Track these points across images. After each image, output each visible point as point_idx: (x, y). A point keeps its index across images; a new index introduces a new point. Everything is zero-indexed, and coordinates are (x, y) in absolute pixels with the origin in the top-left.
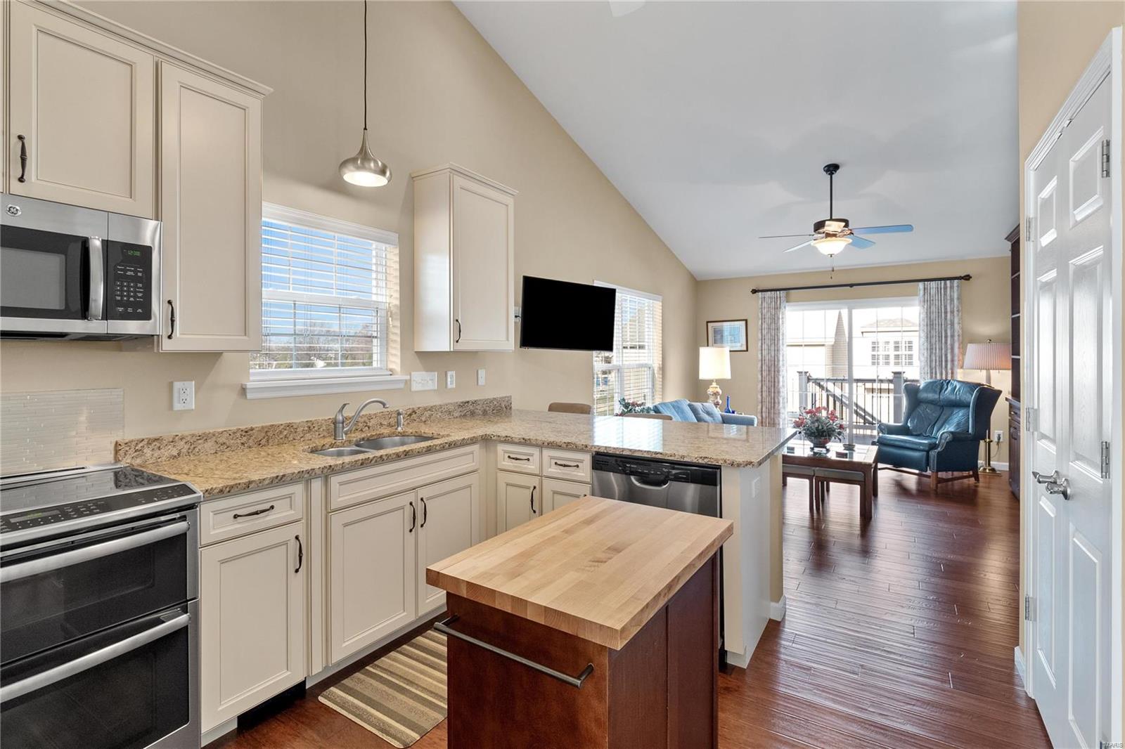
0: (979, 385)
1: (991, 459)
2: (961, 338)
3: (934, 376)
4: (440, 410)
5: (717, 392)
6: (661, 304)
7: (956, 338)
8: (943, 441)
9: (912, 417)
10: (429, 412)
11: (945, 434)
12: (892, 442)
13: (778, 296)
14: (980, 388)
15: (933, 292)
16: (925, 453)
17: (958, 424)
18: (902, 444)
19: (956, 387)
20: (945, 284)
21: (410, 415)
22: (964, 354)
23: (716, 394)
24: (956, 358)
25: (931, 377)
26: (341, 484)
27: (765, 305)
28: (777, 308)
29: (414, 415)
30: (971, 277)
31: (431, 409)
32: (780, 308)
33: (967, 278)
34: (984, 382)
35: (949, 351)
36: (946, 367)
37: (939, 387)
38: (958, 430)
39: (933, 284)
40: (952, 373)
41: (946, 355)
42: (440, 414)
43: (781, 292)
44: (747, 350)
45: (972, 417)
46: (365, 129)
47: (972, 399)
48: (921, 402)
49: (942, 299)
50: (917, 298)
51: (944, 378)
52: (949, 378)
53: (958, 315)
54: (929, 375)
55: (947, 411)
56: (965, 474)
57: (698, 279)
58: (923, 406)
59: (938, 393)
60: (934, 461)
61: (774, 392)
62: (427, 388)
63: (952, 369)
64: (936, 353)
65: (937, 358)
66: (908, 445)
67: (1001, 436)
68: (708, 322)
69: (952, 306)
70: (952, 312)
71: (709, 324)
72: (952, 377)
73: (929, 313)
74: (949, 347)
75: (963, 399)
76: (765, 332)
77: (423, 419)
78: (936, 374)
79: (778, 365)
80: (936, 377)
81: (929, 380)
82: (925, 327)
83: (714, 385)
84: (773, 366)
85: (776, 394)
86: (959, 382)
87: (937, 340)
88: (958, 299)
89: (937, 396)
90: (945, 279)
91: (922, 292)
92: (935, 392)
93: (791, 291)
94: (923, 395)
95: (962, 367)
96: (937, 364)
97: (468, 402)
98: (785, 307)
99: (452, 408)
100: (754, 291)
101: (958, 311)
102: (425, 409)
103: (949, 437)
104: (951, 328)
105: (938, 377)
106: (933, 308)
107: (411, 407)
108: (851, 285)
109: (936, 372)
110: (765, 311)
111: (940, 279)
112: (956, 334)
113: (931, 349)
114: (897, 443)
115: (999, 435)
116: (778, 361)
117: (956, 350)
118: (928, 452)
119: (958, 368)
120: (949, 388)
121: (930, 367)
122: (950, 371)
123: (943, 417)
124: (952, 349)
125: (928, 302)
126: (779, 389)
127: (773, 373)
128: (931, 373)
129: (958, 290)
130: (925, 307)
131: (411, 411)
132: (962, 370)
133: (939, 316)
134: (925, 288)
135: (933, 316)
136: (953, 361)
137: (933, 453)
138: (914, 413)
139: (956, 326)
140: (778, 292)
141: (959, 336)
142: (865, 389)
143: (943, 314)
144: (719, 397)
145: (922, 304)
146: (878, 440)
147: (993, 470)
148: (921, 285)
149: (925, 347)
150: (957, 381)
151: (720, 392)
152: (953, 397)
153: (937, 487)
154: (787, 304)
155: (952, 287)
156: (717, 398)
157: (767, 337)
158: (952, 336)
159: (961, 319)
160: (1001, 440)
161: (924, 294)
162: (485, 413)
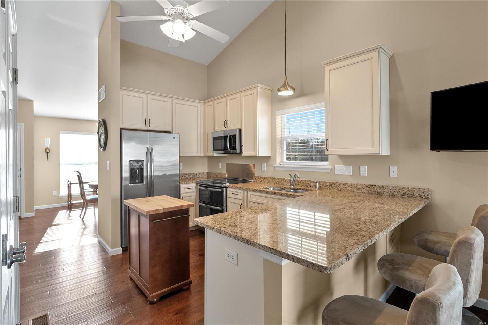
4: (351, 186)
10: (343, 186)
21: (331, 185)
26: (251, 195)
29: (333, 186)
31: (345, 184)
42: (351, 188)
46: (286, 75)
62: (344, 174)
77: (339, 189)
97: (375, 186)
99: (360, 187)
102: (341, 184)
107: (332, 182)
131: (332, 183)
162: (392, 195)
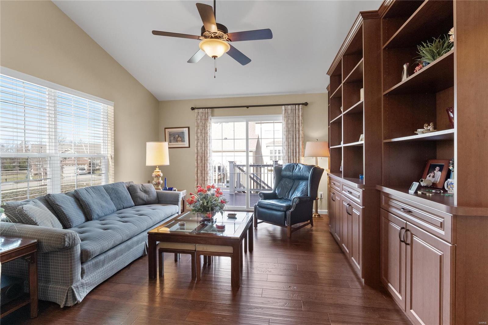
0: (313, 166)
1: (318, 208)
2: (303, 139)
3: (290, 161)
5: (158, 175)
6: (113, 108)
7: (301, 139)
8: (294, 204)
9: (278, 186)
11: (296, 199)
12: (266, 206)
13: (207, 112)
14: (314, 168)
15: (289, 111)
16: (283, 213)
17: (302, 191)
18: (271, 207)
19: (301, 168)
20: (295, 107)
22: (304, 148)
23: (158, 176)
24: (301, 151)
25: (289, 162)
27: (199, 117)
28: (206, 120)
30: (308, 104)
32: (208, 119)
33: (306, 104)
34: (314, 164)
35: (297, 147)
36: (296, 156)
37: (292, 168)
38: (302, 196)
39: (289, 107)
40: (299, 160)
41: (296, 149)
43: (208, 109)
44: (189, 147)
45: (310, 186)
47: (309, 175)
48: (283, 177)
49: (294, 116)
50: (282, 115)
51: (295, 162)
52: (297, 163)
53: (302, 125)
54: (287, 161)
55: (296, 182)
56: (306, 222)
57: (160, 100)
58: (284, 180)
59: (292, 172)
60: (289, 218)
61: (204, 174)
63: (299, 157)
64: (291, 148)
65: (291, 151)
66: (274, 207)
67: (322, 195)
68: (165, 128)
69: (299, 121)
70: (299, 124)
71: (166, 130)
72: (299, 162)
73: (287, 124)
74: (297, 144)
75: (304, 175)
76: (199, 135)
78: (291, 160)
79: (207, 156)
80: (291, 162)
81: (287, 164)
82: (286, 133)
83: (157, 170)
84: (203, 157)
85: (206, 175)
86: (303, 164)
87: (291, 140)
88: (302, 116)
89: (291, 173)
90: (296, 104)
91: (284, 112)
92: (290, 171)
93: (215, 109)
94: (284, 173)
95: (304, 156)
96: (291, 154)
98: (211, 119)
100: (193, 109)
101: (302, 123)
103: (297, 201)
104: (298, 134)
105: (292, 162)
106: (289, 121)
108: (248, 107)
109: (291, 159)
110: (199, 121)
111: (293, 104)
112: (301, 136)
113: (288, 145)
114: (268, 206)
115: (321, 194)
116: (207, 153)
117: (301, 146)
118: (285, 212)
119: (302, 157)
120: (297, 169)
121: (288, 156)
122: (297, 159)
123: (294, 187)
124: (299, 145)
125: (287, 117)
126: (207, 171)
127: (203, 161)
128: (289, 160)
129: (301, 111)
130: (286, 120)
132: (303, 158)
133: (292, 126)
134: (285, 110)
135: (289, 126)
136: (299, 152)
137: (289, 213)
138: (279, 185)
139: (301, 132)
140: (206, 109)
141: (302, 137)
142: (268, 170)
143: (294, 125)
144: (160, 178)
145: (284, 118)
146: (258, 204)
147: (319, 215)
148: (283, 107)
149: (286, 145)
150: (302, 164)
151: (162, 175)
152: (299, 174)
153: (291, 235)
154: (212, 118)
155: (299, 109)
156: (158, 179)
157: (200, 139)
158: (299, 138)
159: (303, 128)
160: (322, 197)
161: (285, 113)
